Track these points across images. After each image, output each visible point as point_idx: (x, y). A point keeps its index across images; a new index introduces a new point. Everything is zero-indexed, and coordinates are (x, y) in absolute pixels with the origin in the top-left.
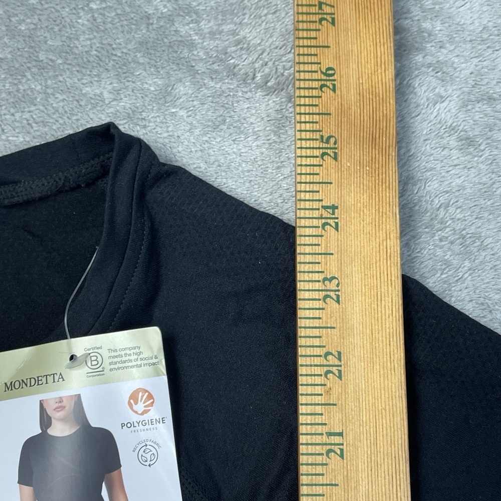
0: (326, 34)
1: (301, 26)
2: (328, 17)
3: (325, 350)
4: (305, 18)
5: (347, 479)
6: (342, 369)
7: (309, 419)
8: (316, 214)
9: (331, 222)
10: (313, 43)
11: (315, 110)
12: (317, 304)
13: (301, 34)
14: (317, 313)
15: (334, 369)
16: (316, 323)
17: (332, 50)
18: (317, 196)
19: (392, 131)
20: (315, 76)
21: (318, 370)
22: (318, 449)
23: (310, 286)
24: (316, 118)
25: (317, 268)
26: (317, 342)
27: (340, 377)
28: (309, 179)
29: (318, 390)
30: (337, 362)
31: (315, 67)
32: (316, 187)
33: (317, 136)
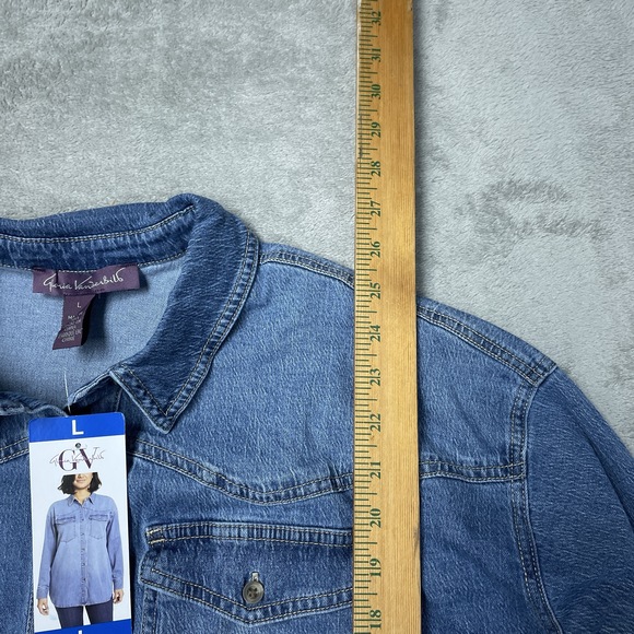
0: (375, 221)
1: (360, 216)
7: (361, 455)
10: (367, 226)
16: (366, 397)
20: (368, 247)
22: (365, 472)
24: (368, 272)
31: (367, 241)
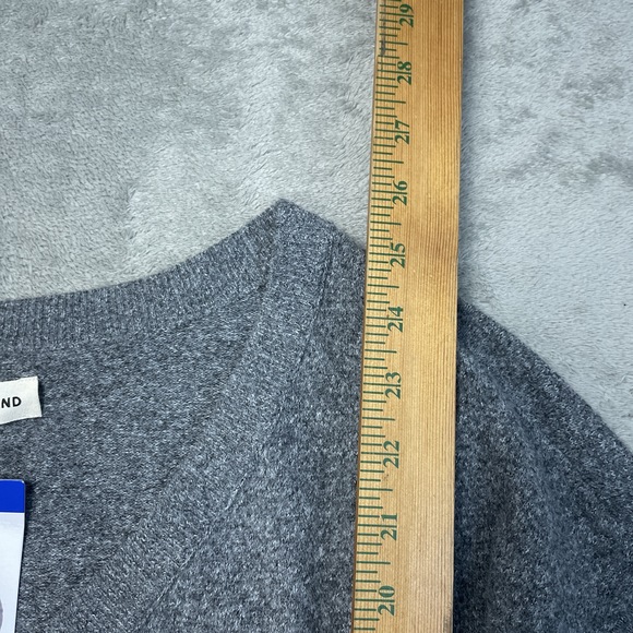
2: (403, 135)
3: (384, 440)
4: (382, 134)
5: (398, 558)
6: (399, 457)
8: (383, 314)
9: (396, 323)
11: (387, 219)
12: (379, 397)
13: (378, 149)
14: (379, 406)
15: (392, 458)
17: (405, 167)
18: (384, 299)
19: (455, 243)
21: (377, 458)
23: (375, 380)
25: (381, 364)
27: (397, 465)
28: (378, 282)
30: (395, 451)
32: (384, 290)
33: (388, 243)
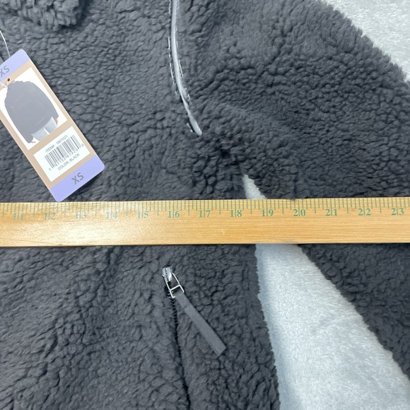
26: (374, 205)
29: (353, 206)
